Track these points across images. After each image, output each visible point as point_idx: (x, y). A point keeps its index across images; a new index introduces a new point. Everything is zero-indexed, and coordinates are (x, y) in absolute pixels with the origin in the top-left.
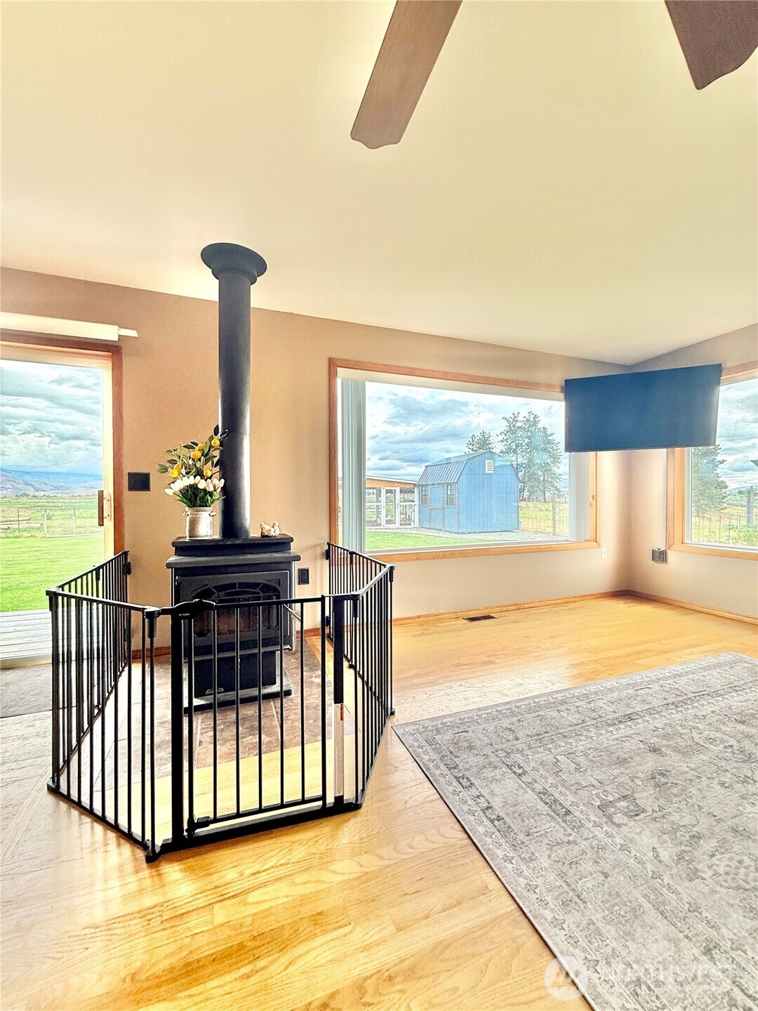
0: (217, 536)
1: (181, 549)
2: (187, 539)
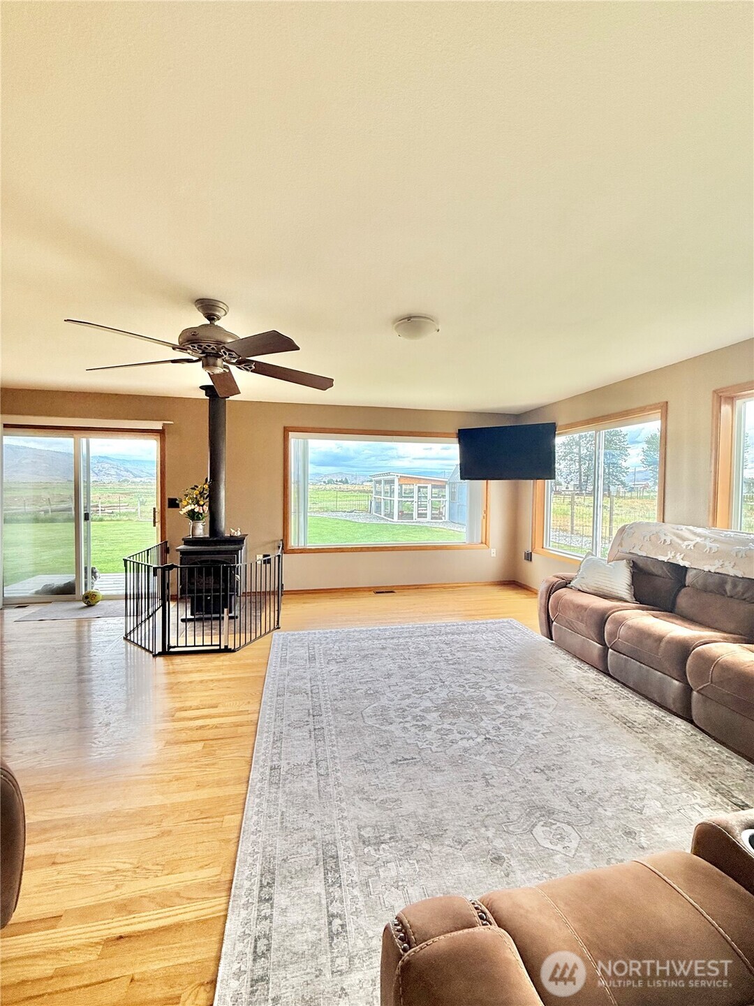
0: (208, 536)
1: (187, 542)
2: (191, 537)
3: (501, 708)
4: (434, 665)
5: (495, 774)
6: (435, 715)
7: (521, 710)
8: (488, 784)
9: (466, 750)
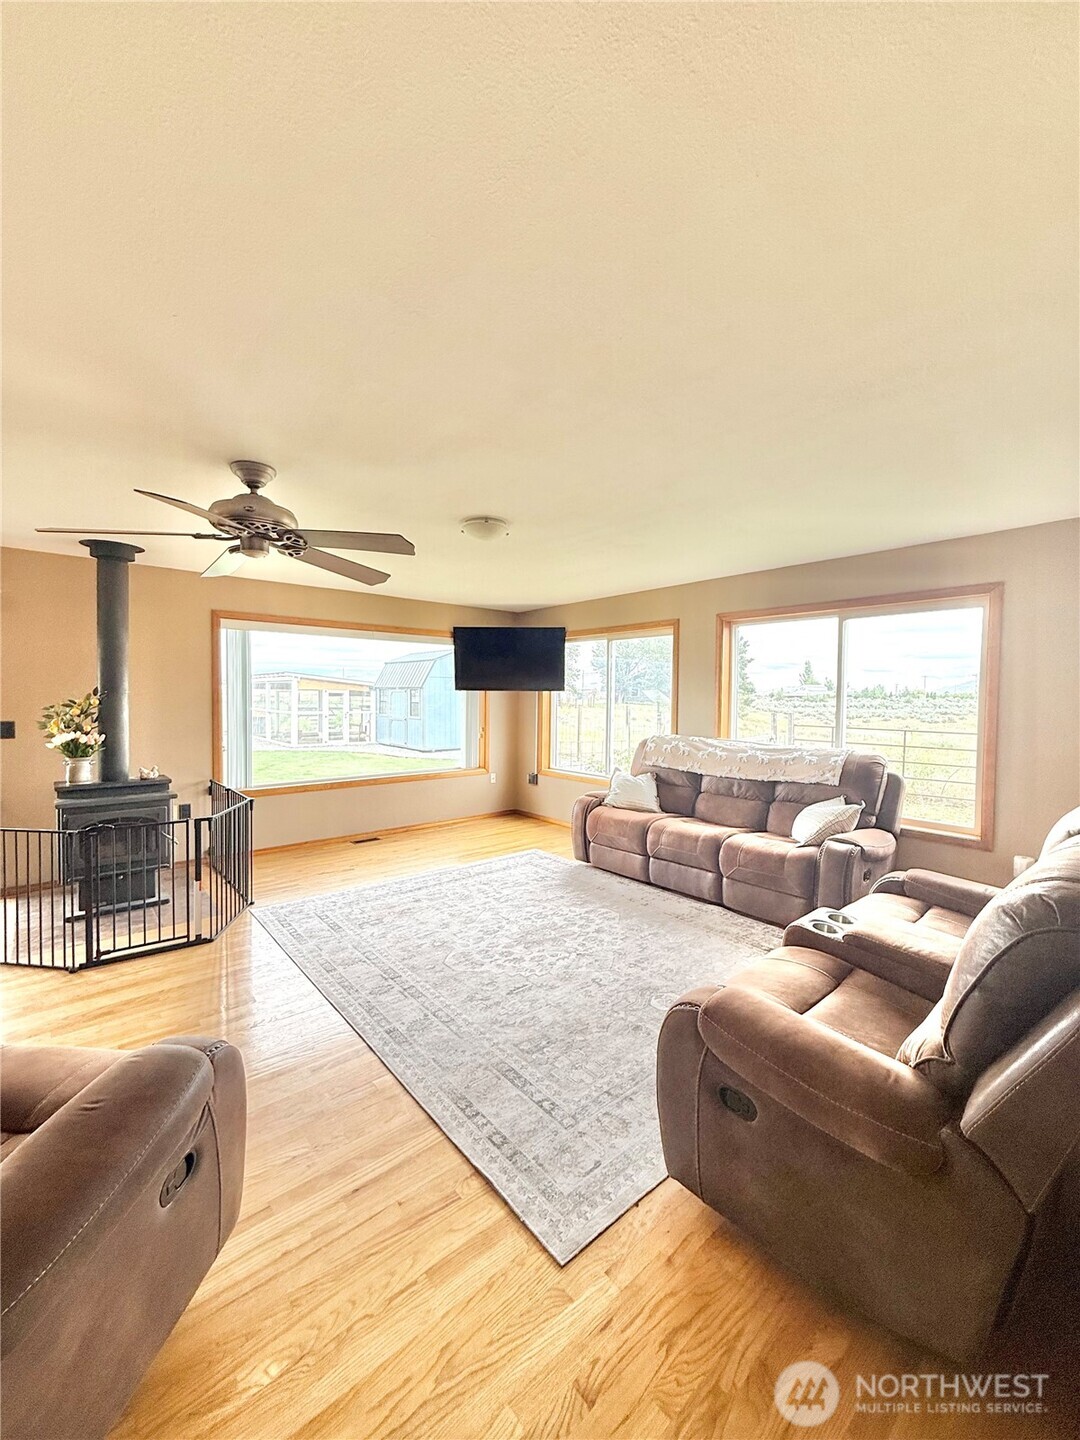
0: (97, 780)
1: (63, 793)
2: (69, 785)
3: (575, 929)
4: (487, 906)
5: (601, 977)
6: (520, 947)
7: (594, 927)
8: (600, 986)
9: (567, 967)
